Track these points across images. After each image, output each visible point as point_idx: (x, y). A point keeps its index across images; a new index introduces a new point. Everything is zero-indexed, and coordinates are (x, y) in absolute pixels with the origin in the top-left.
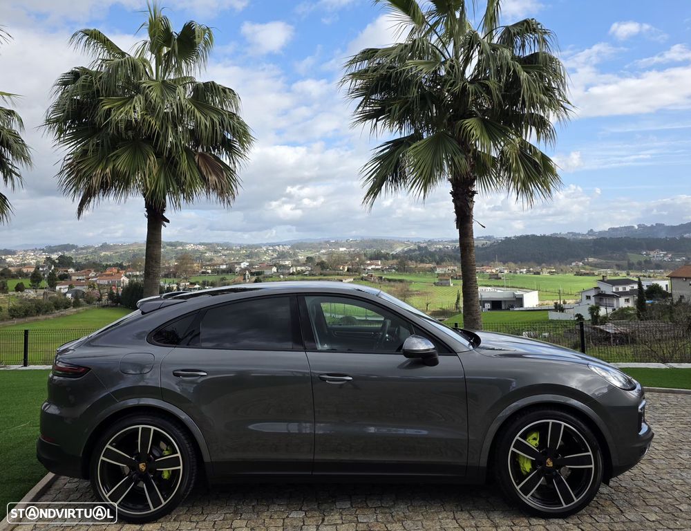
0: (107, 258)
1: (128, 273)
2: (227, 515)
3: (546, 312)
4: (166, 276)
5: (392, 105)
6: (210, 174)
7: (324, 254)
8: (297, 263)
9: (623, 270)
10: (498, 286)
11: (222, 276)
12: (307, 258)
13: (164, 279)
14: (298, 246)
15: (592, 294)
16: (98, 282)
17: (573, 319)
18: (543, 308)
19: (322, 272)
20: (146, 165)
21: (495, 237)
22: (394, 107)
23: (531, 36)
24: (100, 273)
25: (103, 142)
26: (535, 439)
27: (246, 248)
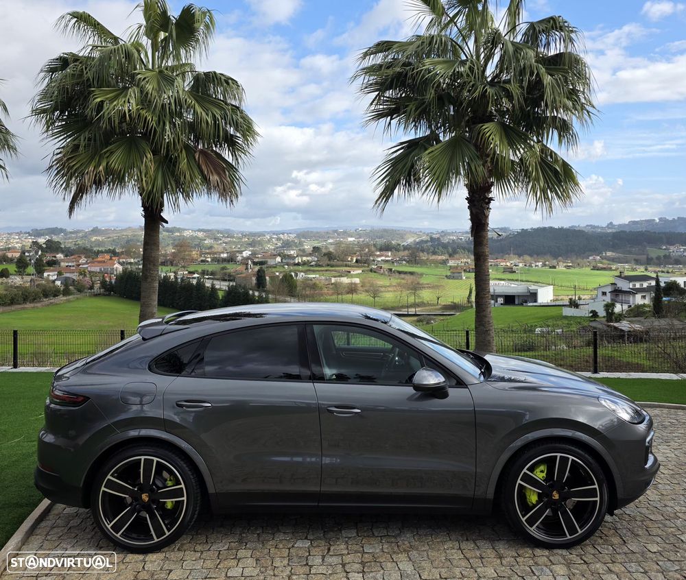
0: (99, 244)
1: (121, 260)
2: (232, 544)
3: (560, 307)
4: (163, 264)
5: (407, 106)
6: (212, 173)
7: (331, 244)
8: (303, 253)
9: (641, 264)
10: (513, 280)
11: (222, 266)
12: (314, 248)
13: (161, 268)
14: (304, 235)
15: (608, 290)
16: (89, 269)
17: (587, 315)
18: (557, 303)
19: (329, 263)
20: (142, 162)
21: (511, 229)
22: (408, 109)
23: (556, 33)
24: (91, 260)
25: (95, 135)
26: (542, 472)
27: (248, 235)
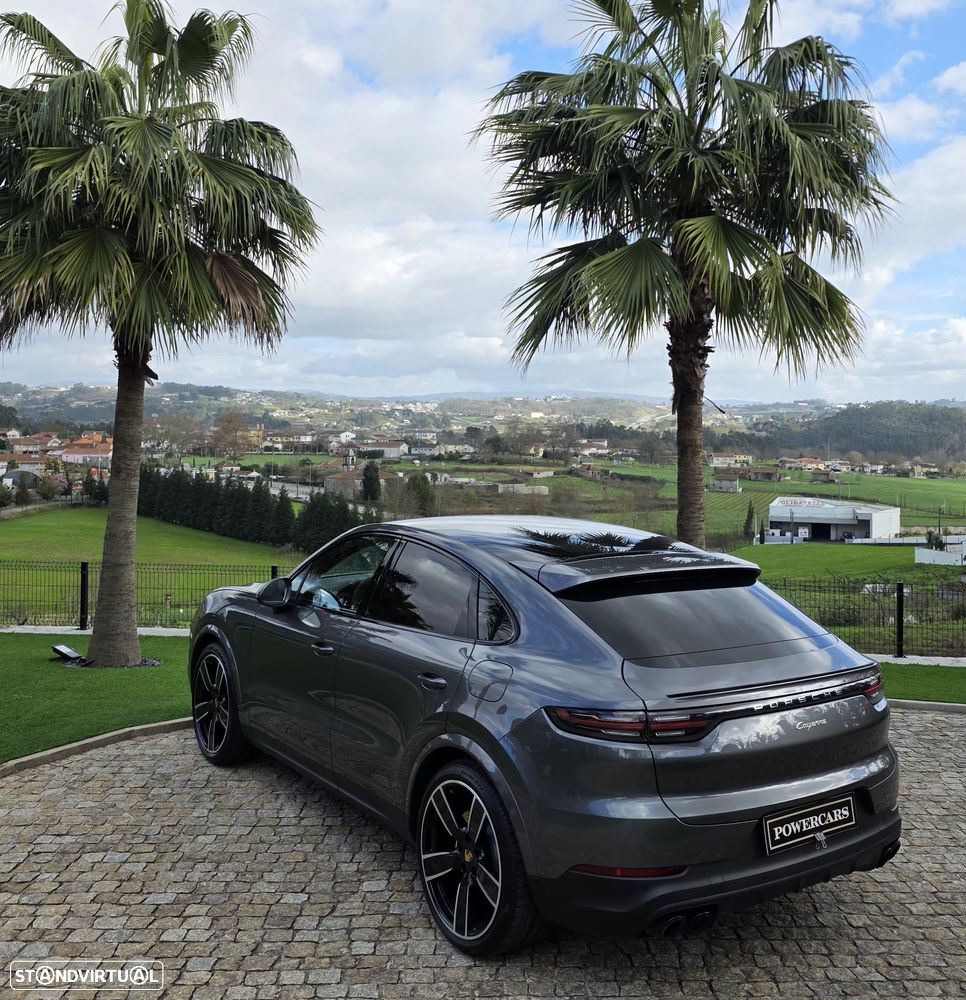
0: (84, 413)
3: (911, 548)
4: (197, 452)
7: (501, 423)
8: (449, 437)
10: (827, 497)
11: (303, 458)
12: (469, 429)
13: (191, 459)
14: (451, 405)
16: (64, 459)
17: (959, 564)
18: (907, 540)
19: (495, 456)
21: (829, 402)
24: (68, 441)
27: (352, 404)
